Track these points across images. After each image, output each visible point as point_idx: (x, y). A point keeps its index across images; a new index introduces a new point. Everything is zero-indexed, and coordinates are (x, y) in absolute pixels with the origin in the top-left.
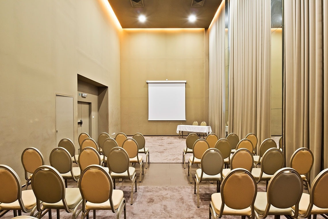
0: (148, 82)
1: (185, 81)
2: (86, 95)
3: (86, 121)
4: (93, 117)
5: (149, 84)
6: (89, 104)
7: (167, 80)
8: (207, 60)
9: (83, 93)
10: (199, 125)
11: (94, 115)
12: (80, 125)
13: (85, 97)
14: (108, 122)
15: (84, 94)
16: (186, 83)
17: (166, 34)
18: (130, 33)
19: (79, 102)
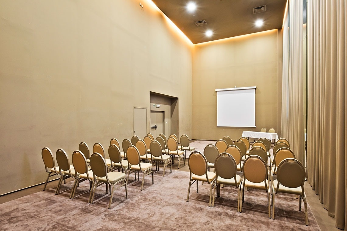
0: (217, 90)
1: (255, 87)
2: (160, 106)
3: (160, 126)
4: (166, 123)
5: (217, 92)
6: (163, 112)
7: (235, 87)
8: (281, 62)
9: (156, 104)
10: (267, 131)
11: (167, 121)
12: (155, 129)
13: (159, 108)
14: (178, 127)
15: (158, 105)
16: (255, 89)
17: (235, 43)
18: (200, 48)
19: (152, 111)
